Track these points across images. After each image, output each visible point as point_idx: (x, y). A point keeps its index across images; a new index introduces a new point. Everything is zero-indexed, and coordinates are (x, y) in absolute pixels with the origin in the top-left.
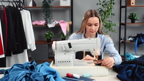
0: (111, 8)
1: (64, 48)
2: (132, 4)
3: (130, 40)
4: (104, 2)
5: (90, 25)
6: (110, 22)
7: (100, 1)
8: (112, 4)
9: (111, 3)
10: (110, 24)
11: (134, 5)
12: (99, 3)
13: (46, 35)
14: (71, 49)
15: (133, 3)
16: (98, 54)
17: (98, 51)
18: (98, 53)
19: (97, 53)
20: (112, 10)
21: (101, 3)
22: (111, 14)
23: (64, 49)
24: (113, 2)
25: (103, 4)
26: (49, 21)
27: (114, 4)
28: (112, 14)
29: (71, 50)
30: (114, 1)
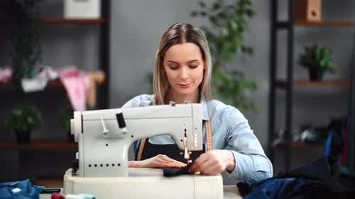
0: (240, 29)
1: (105, 128)
2: (310, 17)
3: (306, 140)
4: (216, 6)
5: (176, 66)
6: (238, 77)
7: (202, 5)
8: (245, 17)
9: (240, 12)
10: (236, 83)
11: (318, 18)
12: (199, 9)
13: (16, 119)
14: (124, 130)
15: (314, 14)
16: (196, 145)
17: (196, 139)
18: (196, 142)
19: (193, 143)
20: (245, 34)
21: (206, 10)
22: (239, 50)
23: (106, 131)
24: (247, 7)
25: (214, 13)
26: (27, 69)
27: (250, 13)
28: (244, 49)
29: (125, 133)
30: (249, 3)
